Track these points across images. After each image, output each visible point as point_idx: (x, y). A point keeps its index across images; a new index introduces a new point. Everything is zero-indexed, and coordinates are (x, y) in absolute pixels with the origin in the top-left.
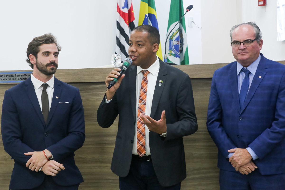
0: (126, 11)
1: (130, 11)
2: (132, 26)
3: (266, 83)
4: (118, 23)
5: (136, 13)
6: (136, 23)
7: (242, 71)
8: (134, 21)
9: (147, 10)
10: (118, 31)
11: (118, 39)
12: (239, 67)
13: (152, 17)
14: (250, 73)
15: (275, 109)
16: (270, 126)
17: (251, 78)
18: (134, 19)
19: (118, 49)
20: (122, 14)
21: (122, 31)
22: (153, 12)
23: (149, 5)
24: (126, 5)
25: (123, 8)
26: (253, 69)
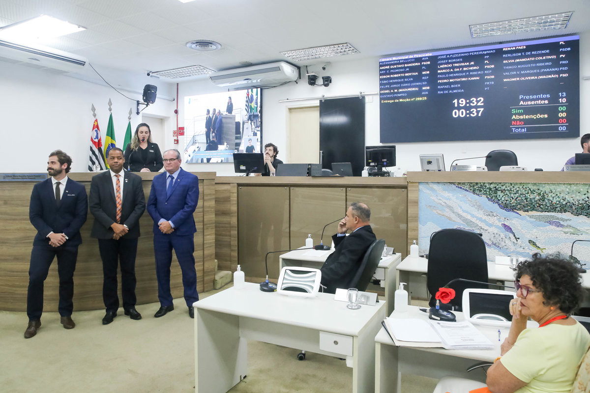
0: (96, 140)
1: (99, 141)
2: (100, 150)
3: (182, 183)
4: (91, 148)
5: (103, 142)
6: (103, 148)
7: (169, 176)
8: (102, 147)
9: (110, 141)
10: (91, 152)
11: (90, 157)
12: (168, 174)
13: (113, 145)
14: (173, 178)
15: (186, 198)
16: (183, 208)
17: (174, 180)
18: (102, 146)
19: (90, 164)
20: (94, 143)
21: (94, 153)
22: (114, 142)
23: (112, 138)
24: (97, 137)
25: (95, 139)
26: (175, 175)
